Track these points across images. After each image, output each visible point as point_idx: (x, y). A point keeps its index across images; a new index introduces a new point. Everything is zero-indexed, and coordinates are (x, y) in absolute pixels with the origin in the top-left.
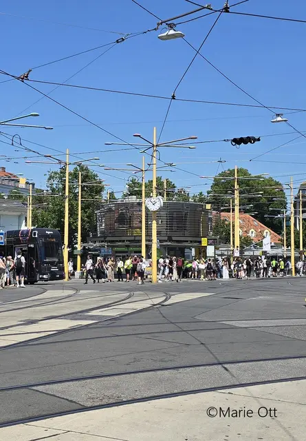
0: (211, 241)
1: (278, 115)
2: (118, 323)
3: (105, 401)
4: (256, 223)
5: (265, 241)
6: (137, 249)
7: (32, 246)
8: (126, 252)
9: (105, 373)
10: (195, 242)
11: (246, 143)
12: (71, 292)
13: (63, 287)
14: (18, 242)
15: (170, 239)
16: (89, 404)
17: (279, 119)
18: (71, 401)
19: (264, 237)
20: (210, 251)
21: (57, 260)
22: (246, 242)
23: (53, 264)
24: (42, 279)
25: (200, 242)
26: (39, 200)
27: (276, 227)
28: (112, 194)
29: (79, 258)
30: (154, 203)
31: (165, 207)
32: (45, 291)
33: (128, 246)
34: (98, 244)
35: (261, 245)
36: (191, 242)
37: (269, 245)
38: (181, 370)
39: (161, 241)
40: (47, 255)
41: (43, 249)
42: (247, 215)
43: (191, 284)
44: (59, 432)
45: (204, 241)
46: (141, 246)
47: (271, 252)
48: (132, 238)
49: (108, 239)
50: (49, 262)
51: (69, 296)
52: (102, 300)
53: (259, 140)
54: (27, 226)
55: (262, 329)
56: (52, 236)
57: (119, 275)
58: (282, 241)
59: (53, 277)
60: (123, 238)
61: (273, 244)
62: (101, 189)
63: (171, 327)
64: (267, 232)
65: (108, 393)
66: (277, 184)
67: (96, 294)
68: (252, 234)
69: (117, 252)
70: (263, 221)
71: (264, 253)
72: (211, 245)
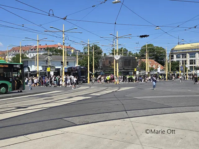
0: (138, 70)
1: (157, 27)
2: (99, 98)
3: (84, 123)
4: (156, 62)
5: (158, 69)
6: (113, 72)
7: (77, 72)
8: (109, 74)
9: (87, 114)
10: (132, 70)
11: (144, 37)
12: (88, 87)
13: (87, 86)
14: (72, 71)
15: (124, 69)
16: (78, 124)
17: (158, 28)
18: (73, 123)
19: (158, 67)
20: (137, 73)
21: (85, 77)
22: (152, 69)
23: (84, 78)
24: (80, 83)
25: (134, 70)
26: (80, 56)
27: (163, 64)
28: (105, 54)
29: (93, 75)
30: (117, 57)
31: (121, 58)
32: (80, 87)
33: (110, 72)
34: (100, 71)
35: (157, 70)
36: (131, 70)
37: (160, 70)
38: (112, 113)
39: (120, 70)
40: (82, 75)
41: (80, 73)
42: (153, 60)
43: (130, 84)
44: (65, 132)
45: (135, 70)
46: (114, 72)
47: (160, 72)
48: (111, 69)
49: (103, 69)
50: (83, 77)
51: (87, 89)
52: (97, 90)
53: (149, 36)
54: (77, 65)
55: (144, 99)
56: (83, 69)
57: (106, 81)
58: (164, 68)
59: (84, 82)
60: (108, 69)
61: (161, 70)
62: (102, 52)
63: (115, 99)
64: (160, 65)
65: (85, 120)
66: (163, 49)
67: (96, 88)
68: (154, 66)
69: (106, 74)
70: (158, 62)
71: (158, 73)
72: (138, 71)
